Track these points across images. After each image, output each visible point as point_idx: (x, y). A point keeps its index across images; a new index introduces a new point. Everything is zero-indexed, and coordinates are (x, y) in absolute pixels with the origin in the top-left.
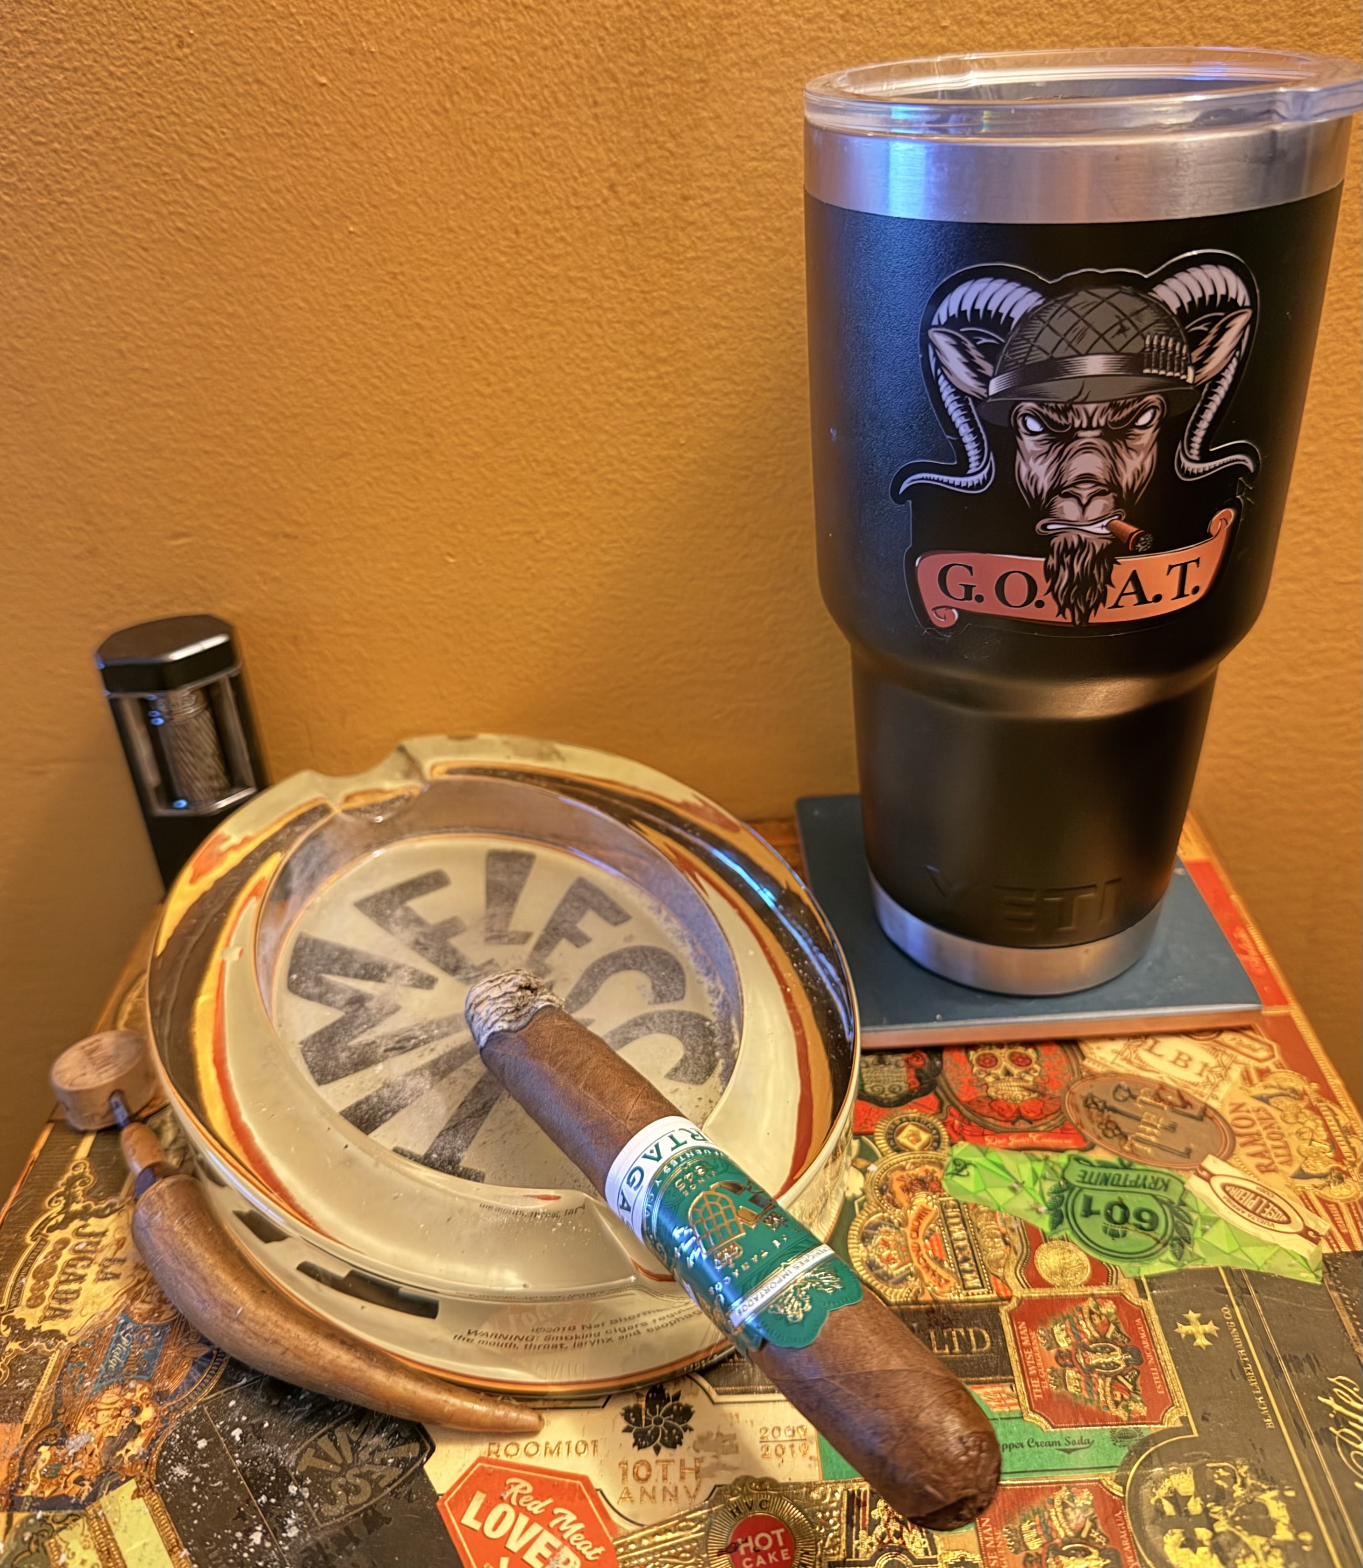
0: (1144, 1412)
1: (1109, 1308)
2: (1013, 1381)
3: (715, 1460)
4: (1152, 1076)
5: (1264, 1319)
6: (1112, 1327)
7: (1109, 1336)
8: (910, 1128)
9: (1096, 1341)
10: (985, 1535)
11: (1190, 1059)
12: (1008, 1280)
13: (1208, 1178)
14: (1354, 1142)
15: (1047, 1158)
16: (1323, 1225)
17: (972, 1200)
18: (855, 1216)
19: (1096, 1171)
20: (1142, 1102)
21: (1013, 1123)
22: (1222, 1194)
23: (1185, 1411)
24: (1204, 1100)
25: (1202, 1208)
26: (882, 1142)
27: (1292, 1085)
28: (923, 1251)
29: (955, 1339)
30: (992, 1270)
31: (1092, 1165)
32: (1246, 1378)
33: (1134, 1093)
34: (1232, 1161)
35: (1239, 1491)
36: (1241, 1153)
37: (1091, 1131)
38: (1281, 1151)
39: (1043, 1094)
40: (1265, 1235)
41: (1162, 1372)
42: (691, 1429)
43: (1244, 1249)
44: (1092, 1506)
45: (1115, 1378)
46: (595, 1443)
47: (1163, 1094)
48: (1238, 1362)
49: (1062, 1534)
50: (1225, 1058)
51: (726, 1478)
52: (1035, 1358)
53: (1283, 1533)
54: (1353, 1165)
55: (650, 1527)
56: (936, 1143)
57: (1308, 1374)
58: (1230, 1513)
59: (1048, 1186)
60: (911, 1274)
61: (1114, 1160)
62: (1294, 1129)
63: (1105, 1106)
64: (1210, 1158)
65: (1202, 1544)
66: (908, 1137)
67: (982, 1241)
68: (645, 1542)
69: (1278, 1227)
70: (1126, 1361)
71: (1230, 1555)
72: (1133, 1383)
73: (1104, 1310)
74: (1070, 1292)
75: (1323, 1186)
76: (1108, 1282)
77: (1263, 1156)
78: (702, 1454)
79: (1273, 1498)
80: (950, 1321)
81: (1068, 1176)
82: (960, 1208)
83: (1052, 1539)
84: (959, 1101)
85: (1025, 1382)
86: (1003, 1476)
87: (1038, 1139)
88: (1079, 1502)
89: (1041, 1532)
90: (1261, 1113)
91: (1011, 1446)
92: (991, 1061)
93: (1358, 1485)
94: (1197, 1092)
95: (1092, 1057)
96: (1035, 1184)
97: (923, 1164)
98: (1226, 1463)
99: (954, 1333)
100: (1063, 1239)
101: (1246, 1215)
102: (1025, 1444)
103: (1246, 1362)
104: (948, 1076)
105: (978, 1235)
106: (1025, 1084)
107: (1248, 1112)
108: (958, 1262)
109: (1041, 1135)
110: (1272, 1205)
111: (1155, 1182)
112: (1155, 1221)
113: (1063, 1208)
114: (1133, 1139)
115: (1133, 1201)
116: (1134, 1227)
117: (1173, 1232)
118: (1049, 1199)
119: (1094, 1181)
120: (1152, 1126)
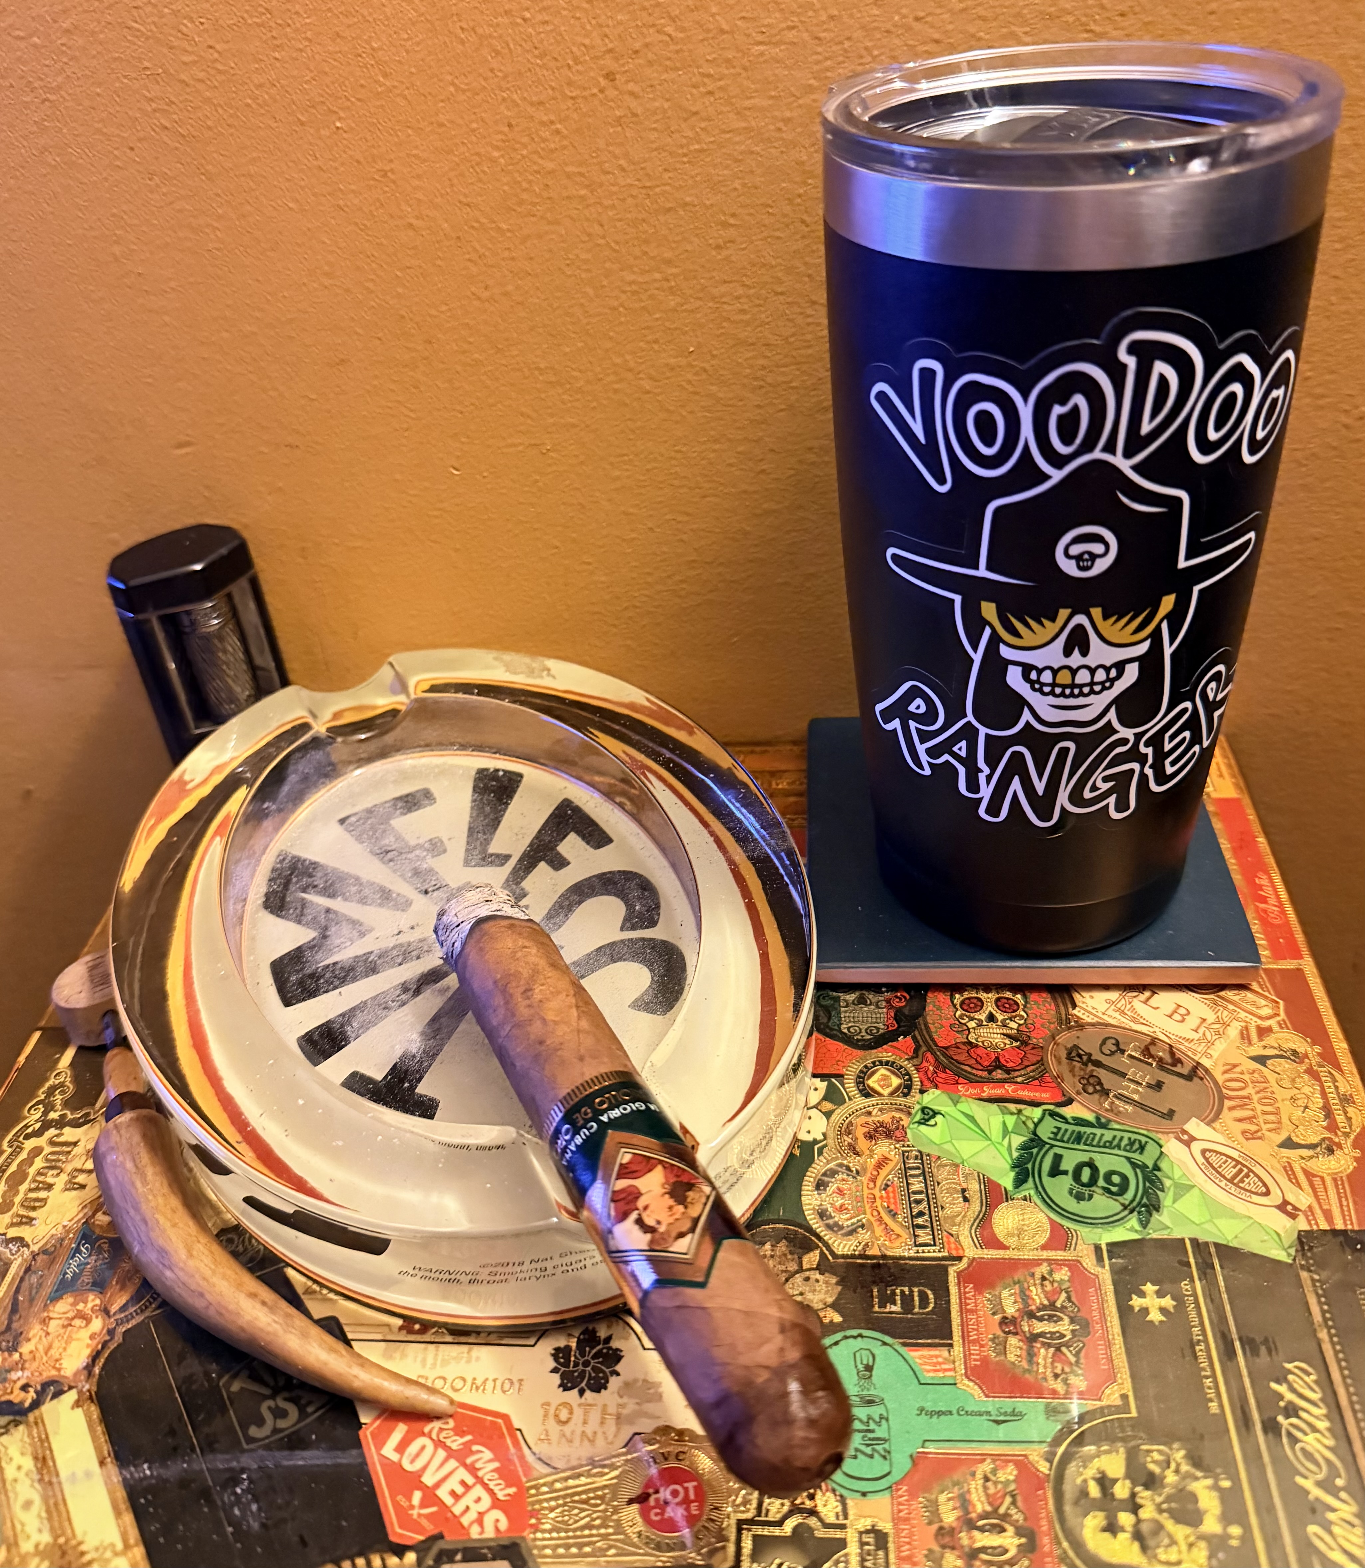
0: (1083, 1386)
1: (1062, 1275)
2: (951, 1345)
3: (637, 1407)
4: (1144, 1029)
5: (1225, 1296)
6: (1064, 1295)
7: (1058, 1304)
8: (883, 1071)
9: (1043, 1308)
10: (900, 1504)
11: (1189, 1013)
12: (963, 1239)
13: (1189, 1141)
14: (1351, 1111)
15: (1020, 1112)
16: (1302, 1199)
17: (935, 1152)
18: (813, 1161)
19: (1071, 1128)
20: (1131, 1056)
21: (990, 1072)
22: (1200, 1160)
23: (1128, 1387)
24: (1196, 1058)
25: (1177, 1174)
26: (850, 1086)
27: (1294, 1047)
28: (878, 1202)
29: (898, 1298)
30: (946, 1226)
31: (1067, 1122)
32: (1196, 1357)
33: (1122, 1047)
34: (1216, 1125)
35: (1171, 1478)
36: (1227, 1116)
37: (1071, 1086)
38: (1272, 1118)
39: (1025, 1043)
40: (1240, 1207)
41: (1109, 1345)
42: (618, 1374)
43: (1215, 1221)
44: (1014, 1481)
45: (1058, 1349)
46: (521, 1381)
47: (1152, 1049)
48: (1192, 1340)
49: (979, 1508)
50: (1226, 1013)
51: (647, 1426)
52: (978, 1323)
53: (1211, 1525)
54: (1347, 1135)
55: (563, 1471)
56: (906, 1089)
57: (1264, 1357)
58: (1159, 1499)
59: (1018, 1140)
60: (863, 1226)
61: (1090, 1117)
62: (1289, 1094)
63: (1090, 1060)
64: (1194, 1119)
65: (1123, 1530)
66: (878, 1081)
67: (939, 1196)
68: (558, 1485)
69: (1255, 1198)
70: (1073, 1331)
71: (1151, 1543)
72: (1077, 1355)
73: (1057, 1276)
74: (1025, 1255)
75: (1311, 1157)
76: (1065, 1247)
77: (1252, 1123)
78: (625, 1400)
79: (1207, 1487)
80: (896, 1279)
81: (1038, 1133)
82: (922, 1159)
83: (968, 1513)
84: (937, 1045)
85: (964, 1347)
86: (927, 1444)
87: (1014, 1091)
88: (1002, 1476)
89: (958, 1505)
90: (1256, 1075)
91: (940, 1413)
92: (976, 1005)
93: (1299, 1480)
94: (1189, 1049)
95: (1084, 1006)
96: (1004, 1137)
97: (890, 1110)
98: (1161, 1447)
99: (898, 1291)
100: (1025, 1199)
101: (1223, 1184)
102: (955, 1412)
103: (1199, 1341)
104: (929, 1019)
105: (937, 1189)
106: (1009, 1032)
107: (1242, 1073)
108: (912, 1216)
109: (1018, 1086)
110: (1252, 1175)
111: (1131, 1143)
112: (1124, 1187)
113: (1030, 1166)
114: (1115, 1096)
115: (1106, 1162)
116: (1100, 1191)
117: (1142, 1198)
118: (1015, 1155)
119: (1065, 1139)
120: (1137, 1083)
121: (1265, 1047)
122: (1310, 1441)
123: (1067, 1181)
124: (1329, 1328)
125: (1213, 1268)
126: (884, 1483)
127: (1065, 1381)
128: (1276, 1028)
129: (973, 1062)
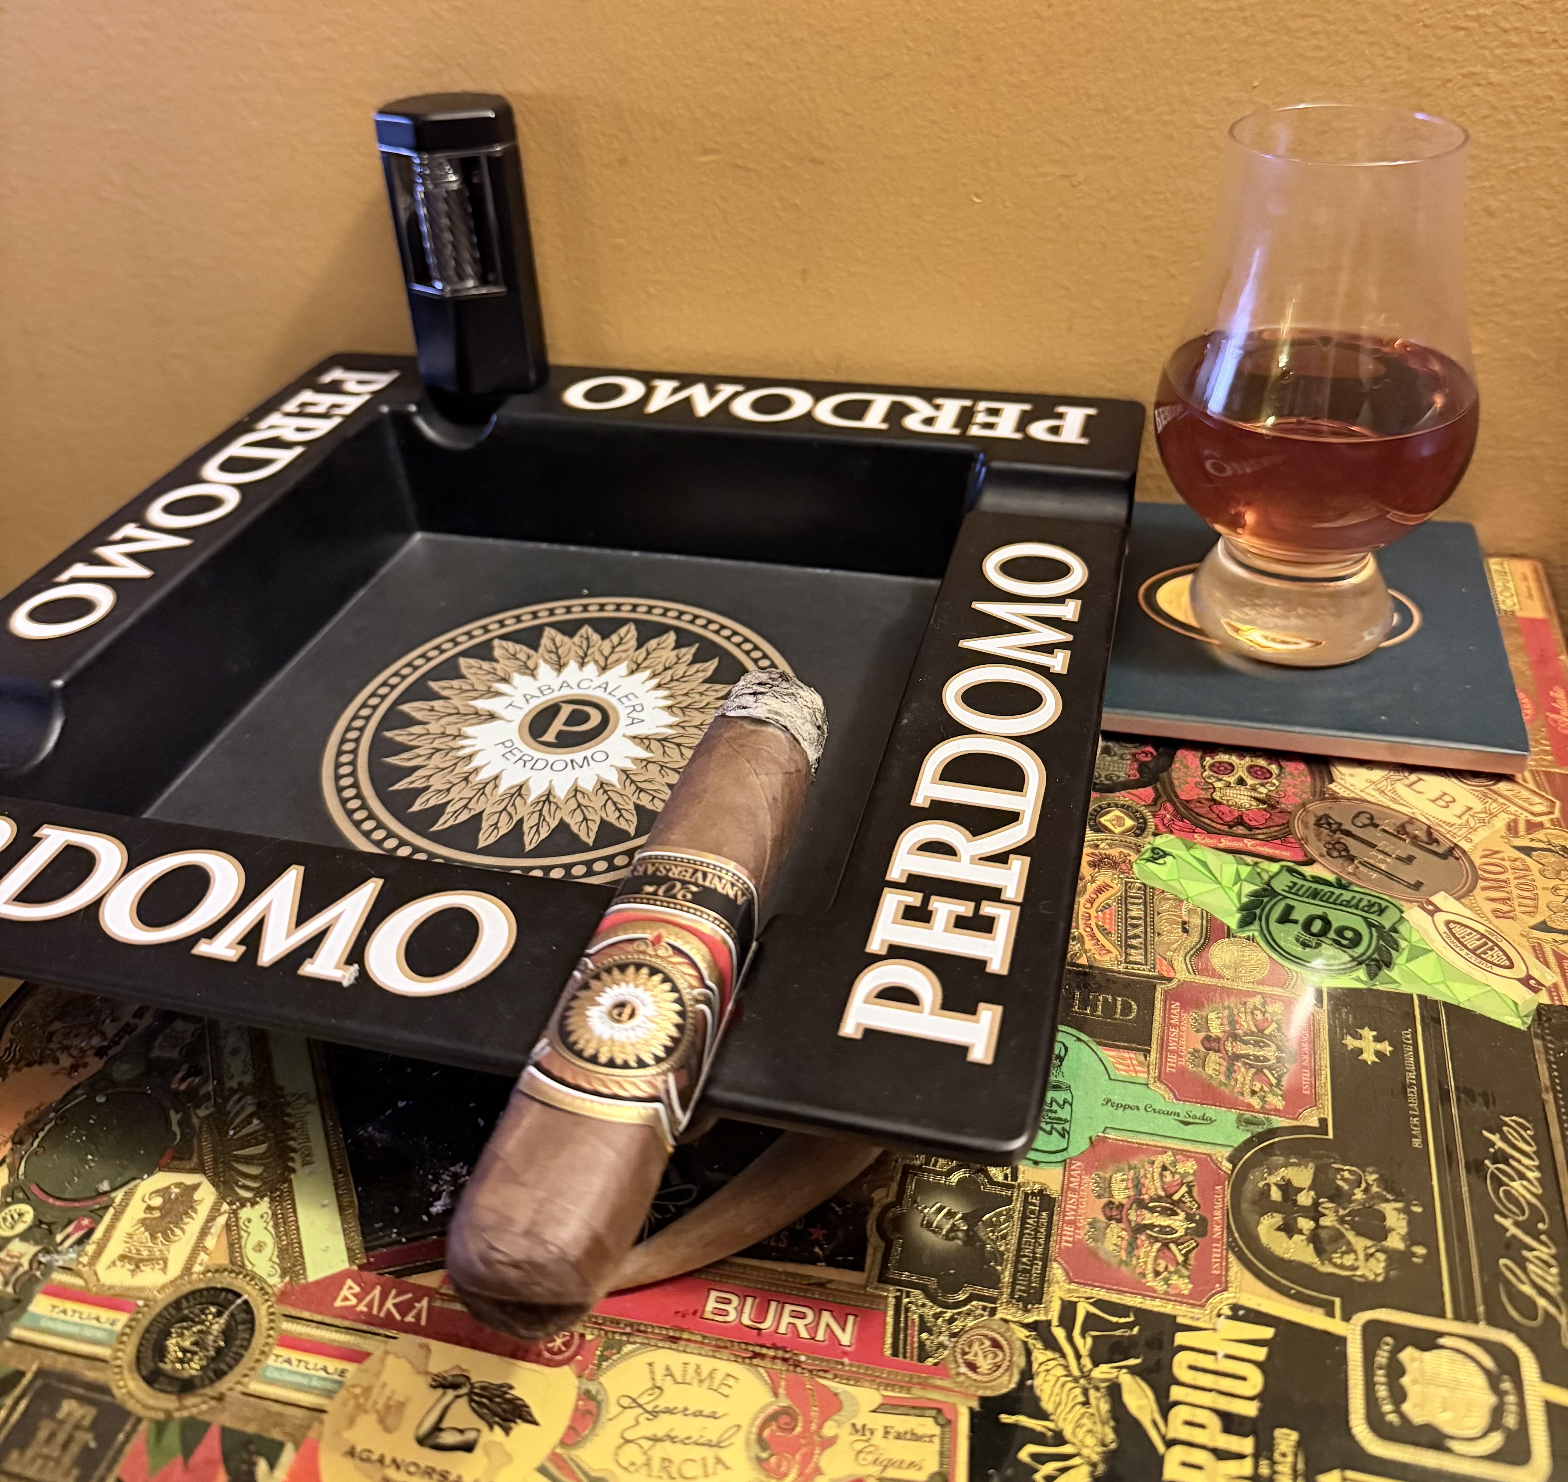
0: (1280, 1104)
2: (1149, 1052)
5: (1447, 1050)
6: (1274, 1025)
7: (1267, 1032)
8: (1117, 812)
9: (1252, 1034)
10: (1071, 1176)
11: (1454, 801)
12: (1175, 963)
13: (1432, 911)
15: (1256, 864)
16: (1549, 977)
17: (1159, 887)
19: (1307, 884)
21: (1231, 827)
22: (1443, 928)
23: (1327, 1113)
24: (1455, 841)
25: (1415, 938)
27: (1564, 843)
28: (1093, 922)
29: (1100, 1004)
30: (1160, 950)
32: (1406, 1097)
33: (1376, 821)
34: (1465, 901)
35: (1359, 1195)
36: (1479, 896)
38: (1526, 902)
39: (1273, 807)
40: (1478, 974)
41: (1314, 1074)
43: (1448, 984)
44: (1193, 1174)
45: (1260, 1070)
47: (1409, 828)
48: (1404, 1081)
49: (1152, 1193)
50: (1494, 805)
52: (1180, 1037)
53: (1395, 1242)
56: (1140, 829)
57: (1479, 1108)
58: (1342, 1212)
59: (1249, 888)
61: (1331, 878)
64: (1442, 893)
65: (1300, 1232)
66: (1111, 820)
67: (1157, 924)
69: (1496, 970)
70: (1278, 1058)
71: (1329, 1248)
72: (1279, 1079)
73: (1269, 1009)
74: (1241, 986)
76: (1282, 985)
77: (1505, 904)
79: (1396, 1209)
80: (1100, 987)
82: (1145, 891)
83: (1141, 1194)
84: (1178, 797)
85: (1161, 1054)
86: (1108, 1130)
87: (1252, 845)
88: (1181, 1168)
89: (1130, 1185)
90: (1517, 863)
91: (1125, 1107)
92: (1226, 769)
93: (1497, 1217)
94: (1449, 832)
95: (1342, 782)
96: (1235, 884)
97: (1120, 846)
98: (1354, 1168)
99: (1101, 998)
100: (1248, 938)
101: (1463, 953)
102: (1142, 1107)
103: (1412, 1084)
104: (1174, 775)
105: (1157, 918)
106: (1257, 795)
107: (1503, 859)
108: (1127, 938)
109: (1259, 842)
110: (1496, 949)
111: (1371, 905)
112: (1356, 940)
113: (1258, 911)
114: (1360, 863)
115: (1338, 919)
116: (1330, 942)
117: (1373, 953)
118: (1245, 900)
119: (1301, 893)
120: (1386, 854)
121: (1532, 840)
122: (1517, 1186)
123: (1297, 929)
124: (1555, 1092)
125: (1438, 1021)
126: (1059, 1157)
127: (1263, 1099)
128: (1547, 824)
129: (1214, 816)
